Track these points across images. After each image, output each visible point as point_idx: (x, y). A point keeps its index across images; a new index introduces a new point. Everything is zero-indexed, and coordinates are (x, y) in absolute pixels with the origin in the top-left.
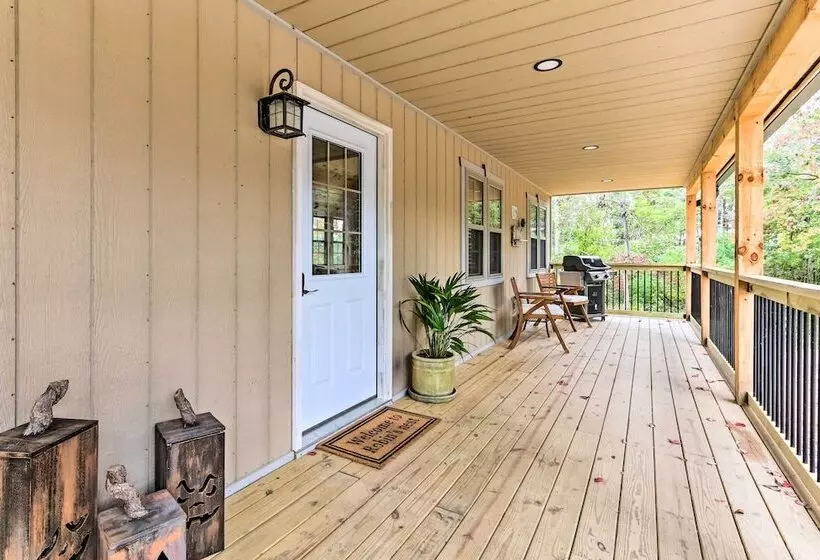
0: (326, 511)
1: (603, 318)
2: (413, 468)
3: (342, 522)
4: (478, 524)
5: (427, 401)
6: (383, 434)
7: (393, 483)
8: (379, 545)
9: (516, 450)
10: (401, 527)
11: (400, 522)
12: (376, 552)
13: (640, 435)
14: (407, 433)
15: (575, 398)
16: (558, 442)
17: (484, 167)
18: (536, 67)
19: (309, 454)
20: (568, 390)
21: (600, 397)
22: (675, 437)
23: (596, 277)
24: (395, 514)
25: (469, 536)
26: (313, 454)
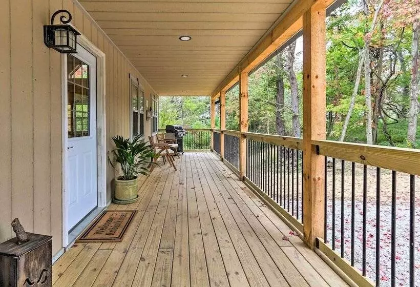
0: (105, 271)
1: (182, 153)
2: (138, 236)
3: (117, 272)
4: (181, 250)
5: (126, 203)
6: (112, 225)
7: (132, 246)
8: (143, 275)
9: (179, 215)
10: (149, 263)
11: (147, 262)
12: (144, 279)
13: (218, 198)
14: (125, 221)
15: (189, 189)
16: (192, 208)
17: (137, 79)
18: (180, 38)
19: (72, 247)
20: (185, 186)
21: (198, 187)
22: (230, 197)
23: (180, 135)
24: (142, 259)
25: (180, 256)
26: (75, 246)
